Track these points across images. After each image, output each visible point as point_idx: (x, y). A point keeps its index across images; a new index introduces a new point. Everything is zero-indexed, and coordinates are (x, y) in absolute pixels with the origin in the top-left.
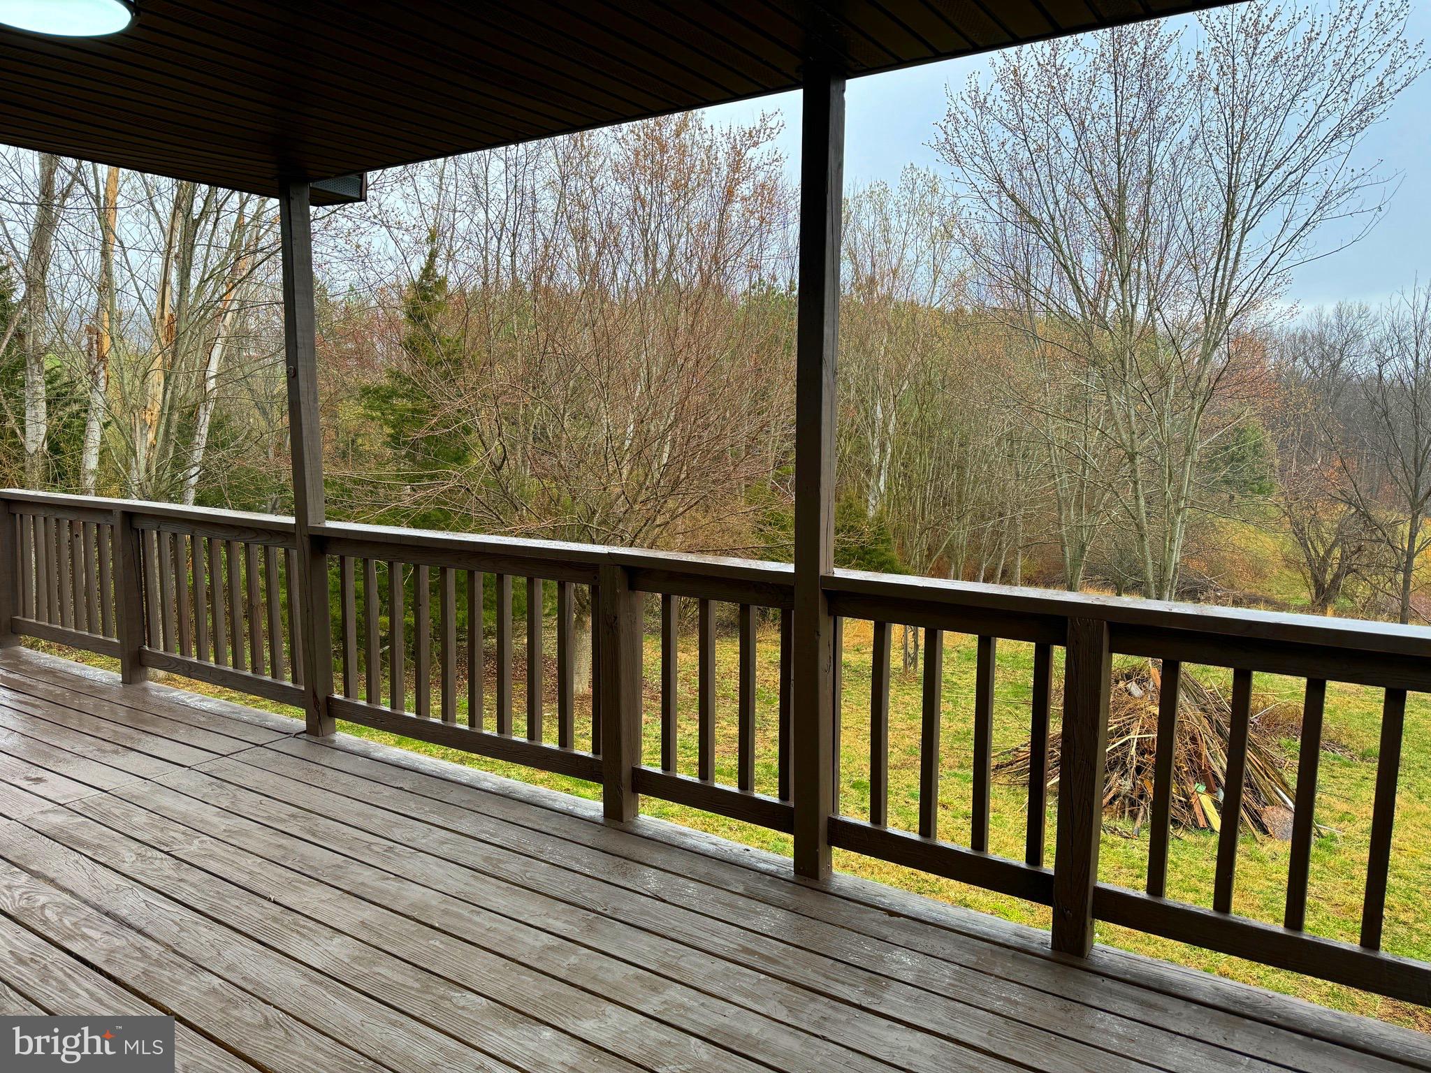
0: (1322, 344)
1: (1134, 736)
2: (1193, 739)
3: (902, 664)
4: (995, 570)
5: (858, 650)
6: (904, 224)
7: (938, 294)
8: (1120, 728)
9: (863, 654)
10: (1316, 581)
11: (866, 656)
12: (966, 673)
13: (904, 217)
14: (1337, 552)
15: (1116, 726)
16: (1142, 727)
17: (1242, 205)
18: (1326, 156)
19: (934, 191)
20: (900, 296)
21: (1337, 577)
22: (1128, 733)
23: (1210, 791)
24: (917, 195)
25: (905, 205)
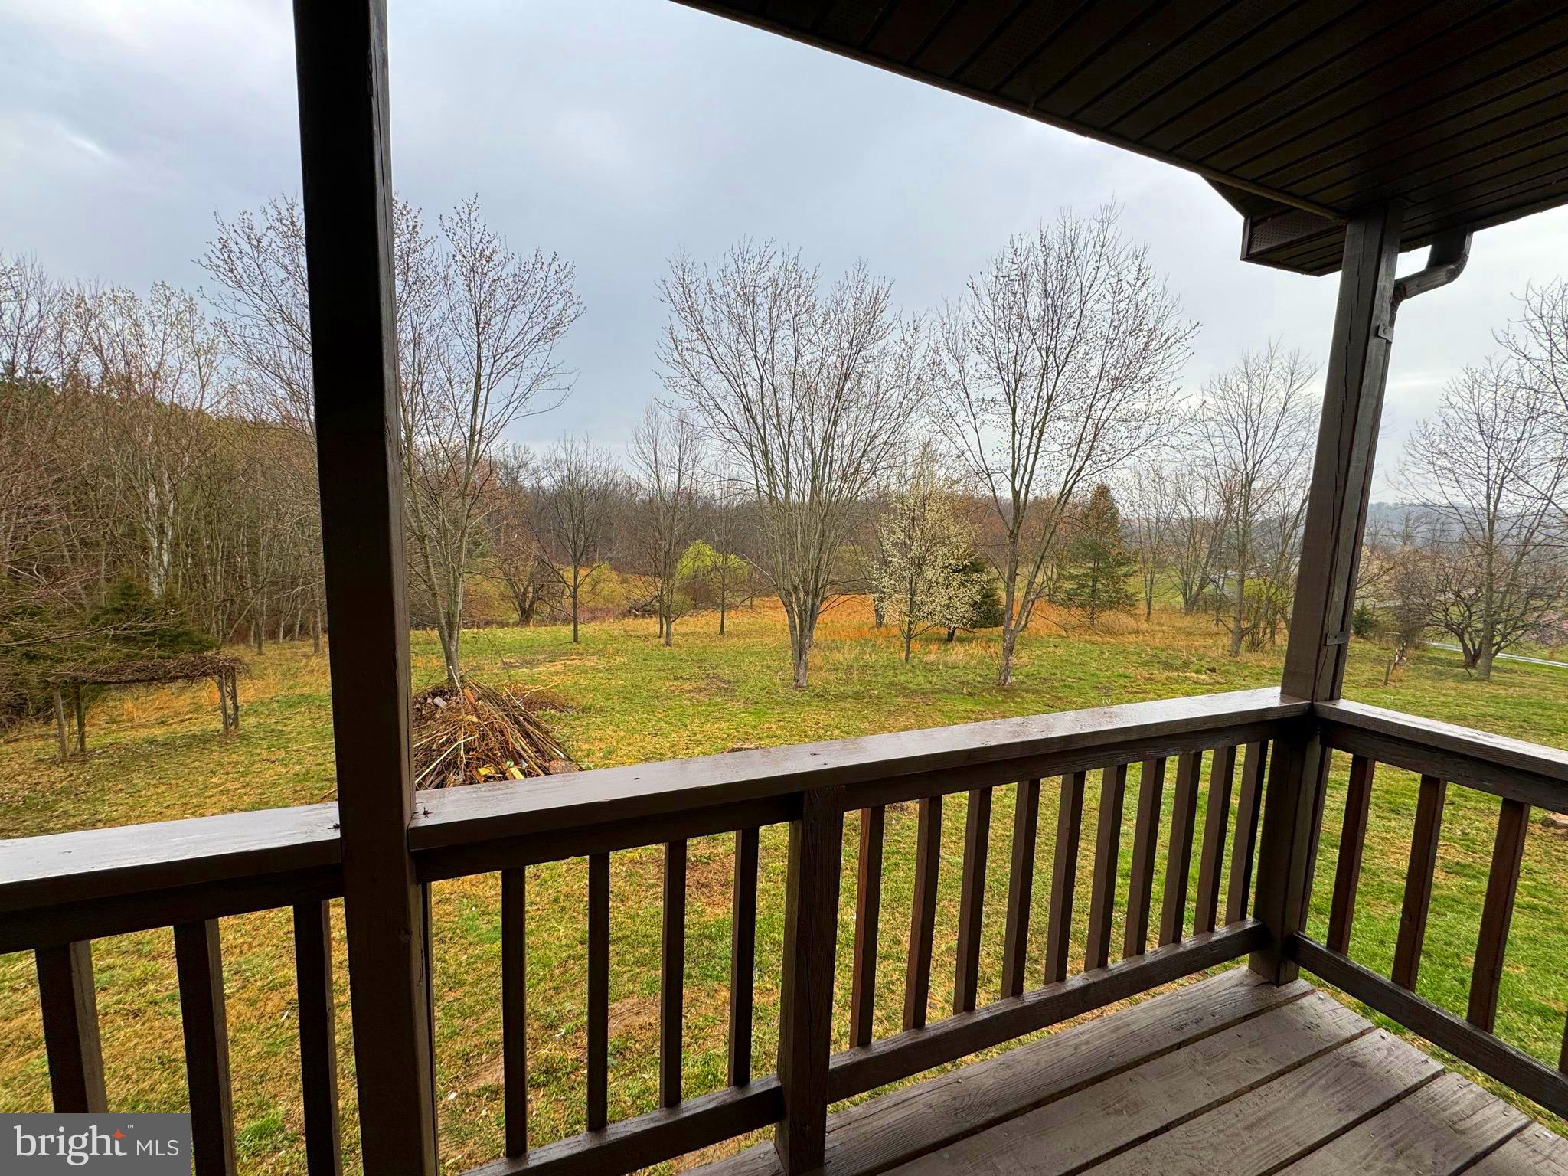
0: (506, 467)
1: (461, 741)
2: (501, 732)
3: (221, 726)
4: (293, 625)
5: (162, 722)
6: (161, 335)
7: (208, 399)
8: (449, 738)
9: (171, 724)
10: (521, 607)
11: (173, 726)
12: (290, 719)
13: (159, 327)
14: (530, 589)
15: (445, 738)
16: (465, 733)
17: (485, 372)
18: (536, 350)
19: (192, 311)
20: (165, 396)
21: (532, 603)
22: (456, 740)
23: (516, 764)
24: (173, 311)
25: (159, 317)
